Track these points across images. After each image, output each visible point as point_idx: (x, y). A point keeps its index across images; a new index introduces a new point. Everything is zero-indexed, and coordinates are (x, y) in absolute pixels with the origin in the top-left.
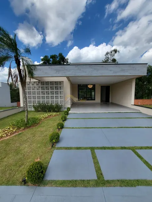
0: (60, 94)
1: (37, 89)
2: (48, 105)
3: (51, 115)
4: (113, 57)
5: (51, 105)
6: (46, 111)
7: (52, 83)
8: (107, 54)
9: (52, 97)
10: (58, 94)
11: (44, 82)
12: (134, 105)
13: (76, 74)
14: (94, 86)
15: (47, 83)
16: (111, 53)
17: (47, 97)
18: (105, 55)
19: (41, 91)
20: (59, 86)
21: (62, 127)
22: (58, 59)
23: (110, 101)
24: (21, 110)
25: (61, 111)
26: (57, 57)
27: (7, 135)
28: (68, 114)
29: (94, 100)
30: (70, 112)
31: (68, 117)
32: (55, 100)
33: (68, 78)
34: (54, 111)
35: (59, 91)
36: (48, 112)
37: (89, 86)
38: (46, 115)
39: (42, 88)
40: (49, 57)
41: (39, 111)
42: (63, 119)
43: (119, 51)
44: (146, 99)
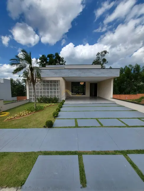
0: (57, 90)
1: (40, 86)
2: (48, 98)
3: (51, 105)
4: (104, 57)
5: (51, 98)
6: (47, 103)
7: (51, 81)
8: (98, 54)
9: (51, 92)
10: (56, 90)
11: (45, 81)
12: (113, 98)
13: (69, 75)
14: (85, 83)
15: (48, 81)
16: (102, 53)
17: (47, 92)
18: (97, 55)
19: (43, 87)
20: (56, 84)
21: (59, 111)
22: (54, 58)
23: (98, 96)
24: (28, 102)
25: (58, 103)
26: (54, 57)
27: (26, 115)
28: (63, 104)
29: (85, 94)
30: (64, 103)
31: (63, 106)
32: (53, 94)
33: (63, 78)
34: (53, 102)
35: (56, 87)
36: (49, 103)
37: (80, 83)
38: (48, 105)
39: (43, 85)
40: (46, 56)
41: (41, 102)
42: (60, 107)
43: (108, 52)
44: (132, 94)
